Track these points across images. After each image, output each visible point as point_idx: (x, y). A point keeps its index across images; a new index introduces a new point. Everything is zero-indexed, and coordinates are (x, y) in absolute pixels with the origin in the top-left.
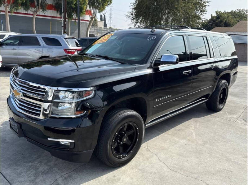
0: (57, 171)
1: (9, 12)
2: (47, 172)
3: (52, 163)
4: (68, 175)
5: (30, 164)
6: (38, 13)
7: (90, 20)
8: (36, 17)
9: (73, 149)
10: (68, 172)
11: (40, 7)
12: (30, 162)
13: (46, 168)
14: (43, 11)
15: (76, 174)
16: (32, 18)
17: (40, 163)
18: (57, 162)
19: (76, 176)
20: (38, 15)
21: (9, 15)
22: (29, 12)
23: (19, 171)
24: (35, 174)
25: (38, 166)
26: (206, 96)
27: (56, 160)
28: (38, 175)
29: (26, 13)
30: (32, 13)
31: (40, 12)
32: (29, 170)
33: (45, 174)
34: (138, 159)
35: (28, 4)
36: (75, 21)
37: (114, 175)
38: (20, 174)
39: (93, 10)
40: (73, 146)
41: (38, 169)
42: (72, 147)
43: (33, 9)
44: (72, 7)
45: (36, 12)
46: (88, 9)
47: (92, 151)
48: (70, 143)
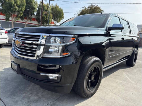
0: (44, 100)
1: (14, 21)
2: (37, 101)
3: (40, 95)
4: (53, 103)
5: (24, 95)
6: (28, 22)
8: (26, 24)
9: (59, 82)
10: (52, 101)
11: (29, 19)
12: (24, 93)
13: (36, 98)
14: (30, 21)
15: (58, 102)
16: (25, 24)
17: (31, 94)
18: (43, 94)
19: (59, 104)
21: (14, 23)
22: (24, 21)
23: (16, 100)
24: (28, 102)
25: (30, 96)
26: (128, 57)
27: (43, 92)
28: (31, 103)
29: (22, 22)
30: (25, 22)
31: (29, 22)
32: (24, 99)
33: (36, 102)
34: (99, 92)
35: (24, 17)
37: (87, 104)
38: (17, 102)
39: (54, 22)
40: (60, 79)
41: (30, 98)
42: (59, 81)
43: (26, 20)
44: (44, 20)
46: (52, 21)
47: (73, 84)
48: (58, 77)
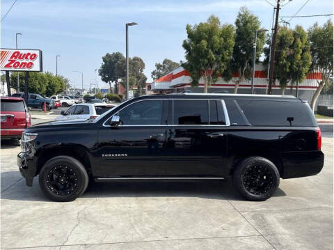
7: (318, 86)
8: (238, 87)
11: (243, 76)
20: (240, 86)
29: (226, 84)
31: (243, 82)
35: (230, 73)
36: (291, 90)
44: (285, 72)
45: (238, 82)
